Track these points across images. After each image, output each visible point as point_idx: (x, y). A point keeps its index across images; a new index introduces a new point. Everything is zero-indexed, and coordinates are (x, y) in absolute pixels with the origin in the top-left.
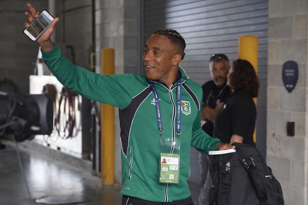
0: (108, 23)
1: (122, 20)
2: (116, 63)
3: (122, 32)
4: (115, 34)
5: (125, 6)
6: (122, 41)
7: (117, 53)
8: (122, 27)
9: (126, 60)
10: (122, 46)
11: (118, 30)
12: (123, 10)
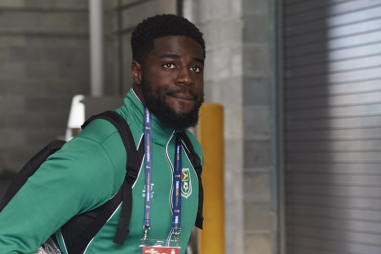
0: (211, 51)
1: (238, 44)
2: (227, 135)
3: (238, 70)
4: (224, 75)
5: (244, 17)
6: (238, 87)
7: (227, 112)
8: (238, 59)
9: (247, 128)
10: (239, 100)
11: (230, 66)
12: (241, 24)
